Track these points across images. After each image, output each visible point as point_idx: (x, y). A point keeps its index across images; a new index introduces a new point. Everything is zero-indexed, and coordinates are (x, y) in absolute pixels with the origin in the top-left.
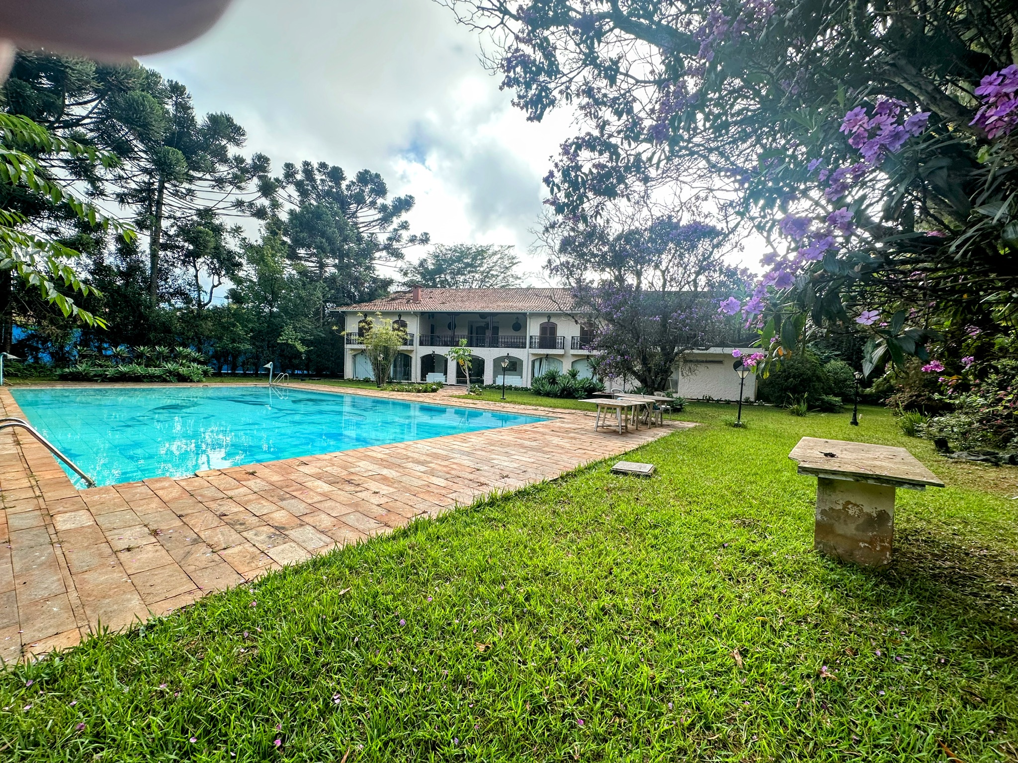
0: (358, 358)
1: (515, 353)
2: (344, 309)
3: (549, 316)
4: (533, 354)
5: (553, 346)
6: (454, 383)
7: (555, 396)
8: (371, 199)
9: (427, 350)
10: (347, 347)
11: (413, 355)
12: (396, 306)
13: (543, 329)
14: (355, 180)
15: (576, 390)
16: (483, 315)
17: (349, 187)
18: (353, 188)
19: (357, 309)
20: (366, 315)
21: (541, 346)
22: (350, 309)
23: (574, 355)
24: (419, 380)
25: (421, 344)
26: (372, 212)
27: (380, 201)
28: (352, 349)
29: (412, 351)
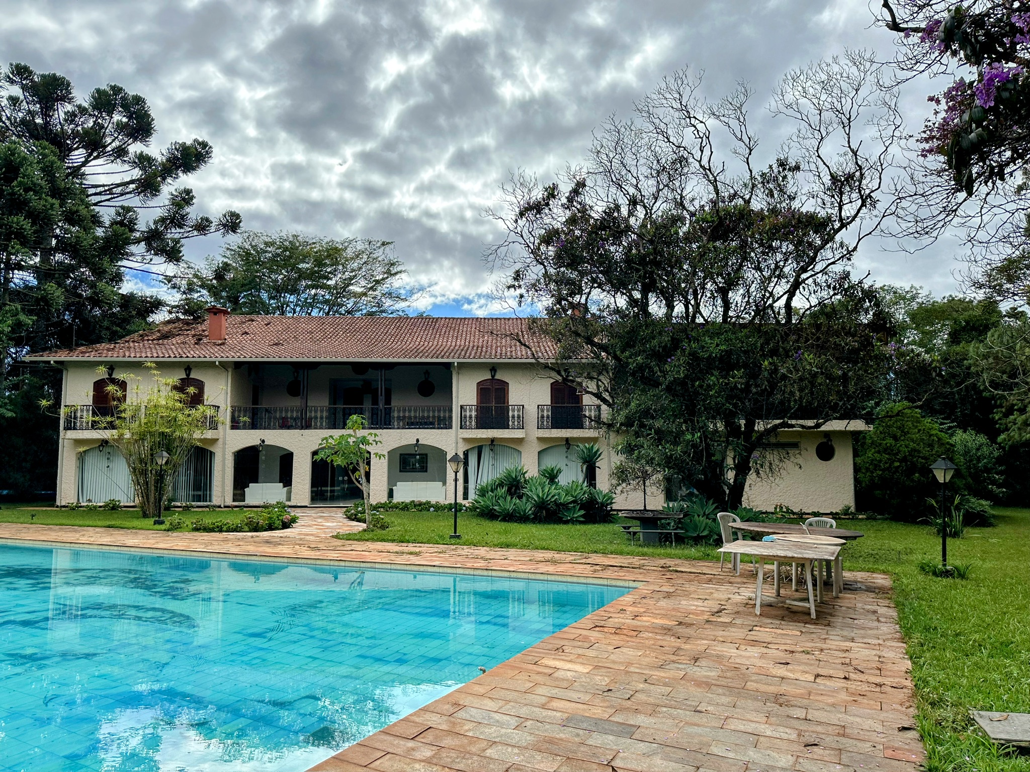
0: (90, 461)
1: (430, 437)
2: (63, 356)
3: (493, 368)
4: (465, 440)
5: (503, 424)
6: (306, 501)
7: (523, 519)
8: (116, 144)
9: (249, 438)
10: (67, 437)
11: (217, 450)
12: (173, 350)
13: (483, 390)
14: (86, 105)
15: (565, 506)
16: (360, 368)
17: (71, 117)
18: (80, 120)
19: (91, 357)
20: (112, 367)
21: (482, 424)
22: (75, 357)
23: (540, 439)
24: (229, 501)
25: (235, 425)
26: (118, 166)
27: (135, 148)
28: (78, 442)
29: (216, 440)
